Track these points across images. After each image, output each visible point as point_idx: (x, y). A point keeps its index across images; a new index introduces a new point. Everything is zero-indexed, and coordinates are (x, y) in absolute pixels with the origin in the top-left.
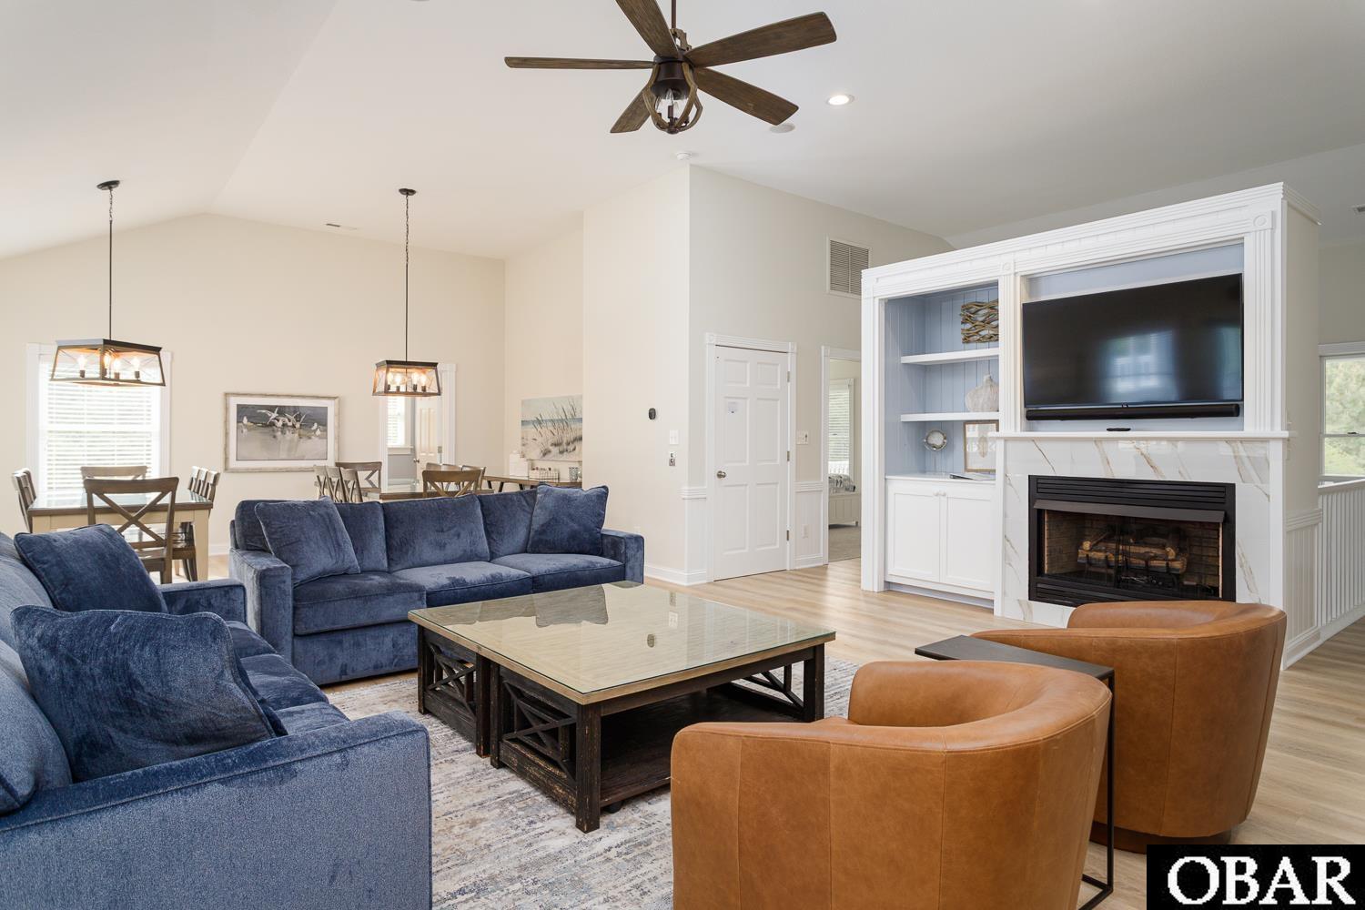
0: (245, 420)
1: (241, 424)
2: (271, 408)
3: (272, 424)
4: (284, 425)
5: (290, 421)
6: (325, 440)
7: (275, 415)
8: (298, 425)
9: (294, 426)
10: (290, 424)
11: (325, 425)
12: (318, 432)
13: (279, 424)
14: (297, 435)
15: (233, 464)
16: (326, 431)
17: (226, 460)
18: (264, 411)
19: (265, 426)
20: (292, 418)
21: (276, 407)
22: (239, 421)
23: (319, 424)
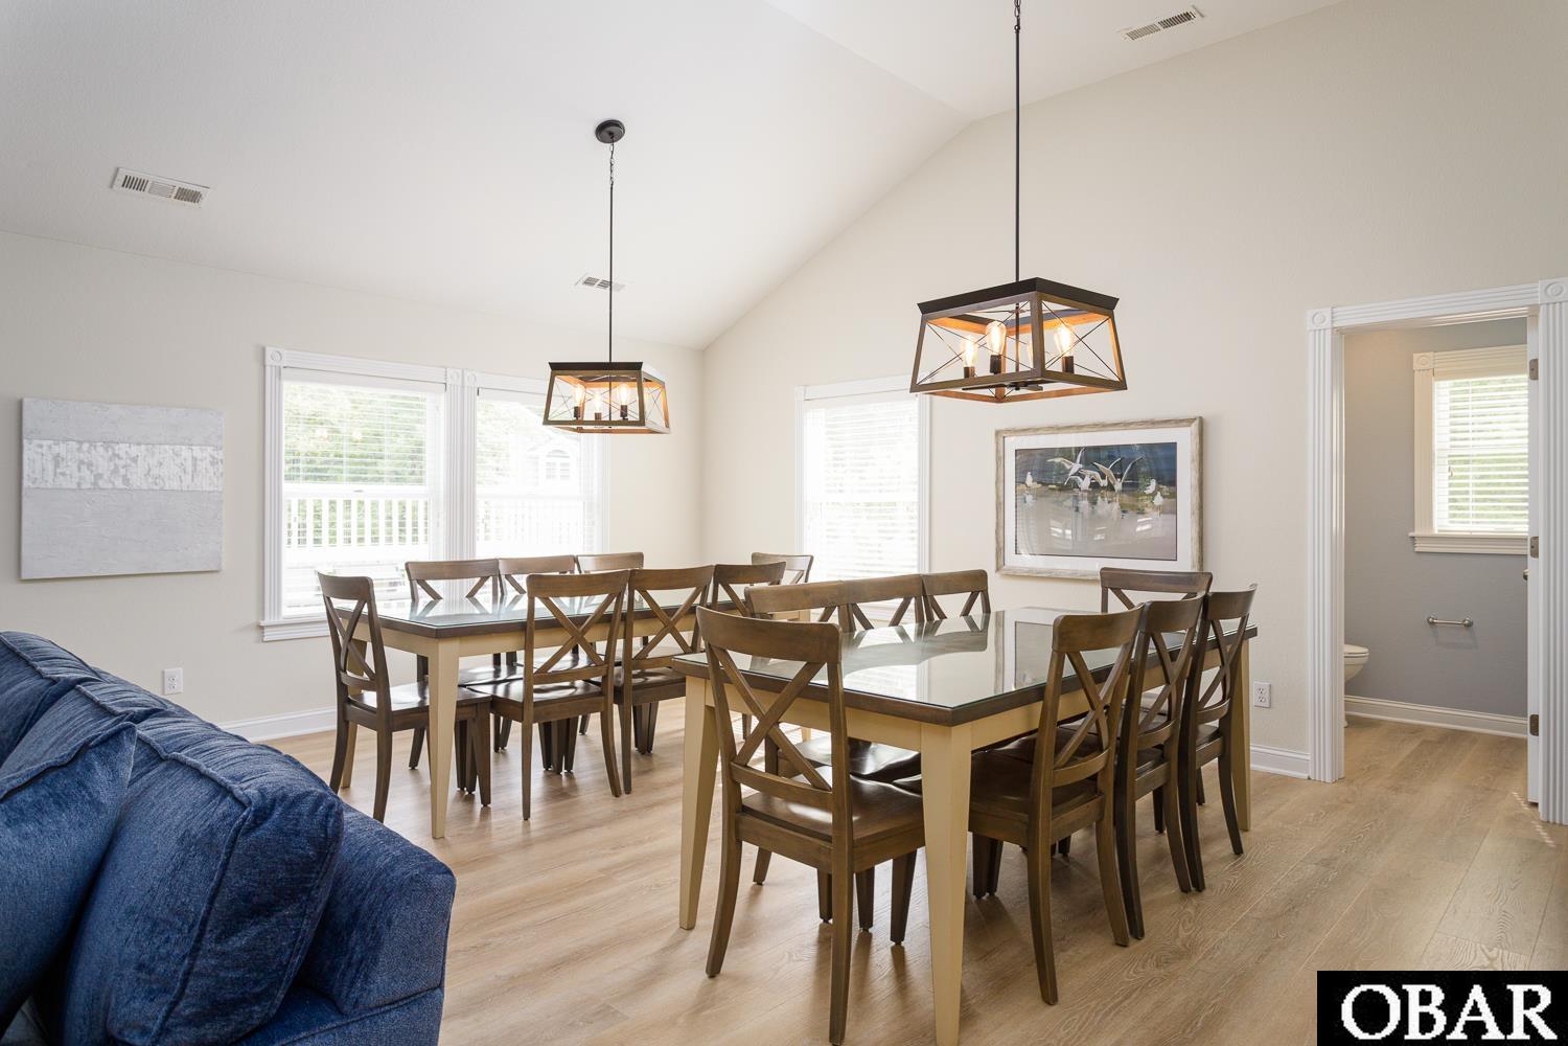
0: (1029, 479)
1: (1022, 486)
2: (1067, 453)
3: (1072, 486)
4: (1095, 486)
5: (1103, 477)
6: (1171, 517)
7: (1076, 467)
8: (1118, 486)
9: (1111, 487)
10: (1104, 483)
11: (1172, 483)
12: (1159, 500)
13: (1085, 484)
14: (1116, 506)
15: (1011, 560)
16: (1173, 495)
17: (1000, 551)
18: (1058, 460)
19: (1062, 489)
20: (1107, 470)
21: (1078, 449)
22: (1020, 481)
23: (1160, 481)
